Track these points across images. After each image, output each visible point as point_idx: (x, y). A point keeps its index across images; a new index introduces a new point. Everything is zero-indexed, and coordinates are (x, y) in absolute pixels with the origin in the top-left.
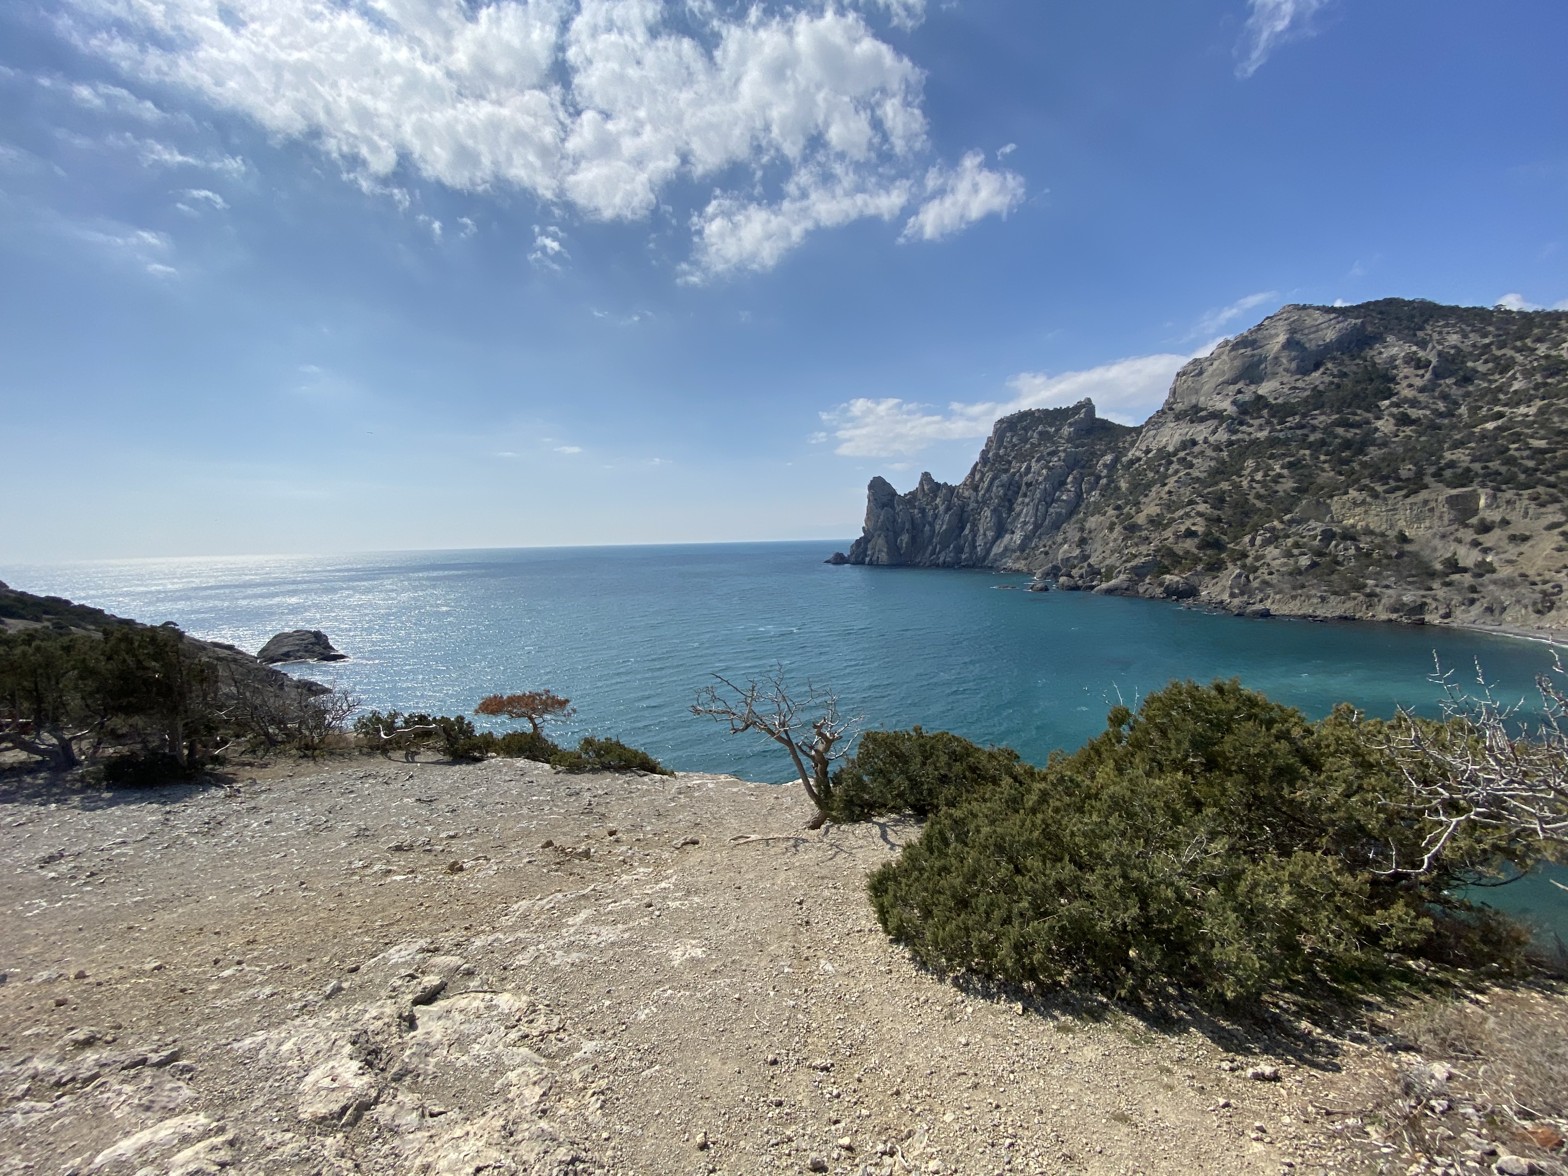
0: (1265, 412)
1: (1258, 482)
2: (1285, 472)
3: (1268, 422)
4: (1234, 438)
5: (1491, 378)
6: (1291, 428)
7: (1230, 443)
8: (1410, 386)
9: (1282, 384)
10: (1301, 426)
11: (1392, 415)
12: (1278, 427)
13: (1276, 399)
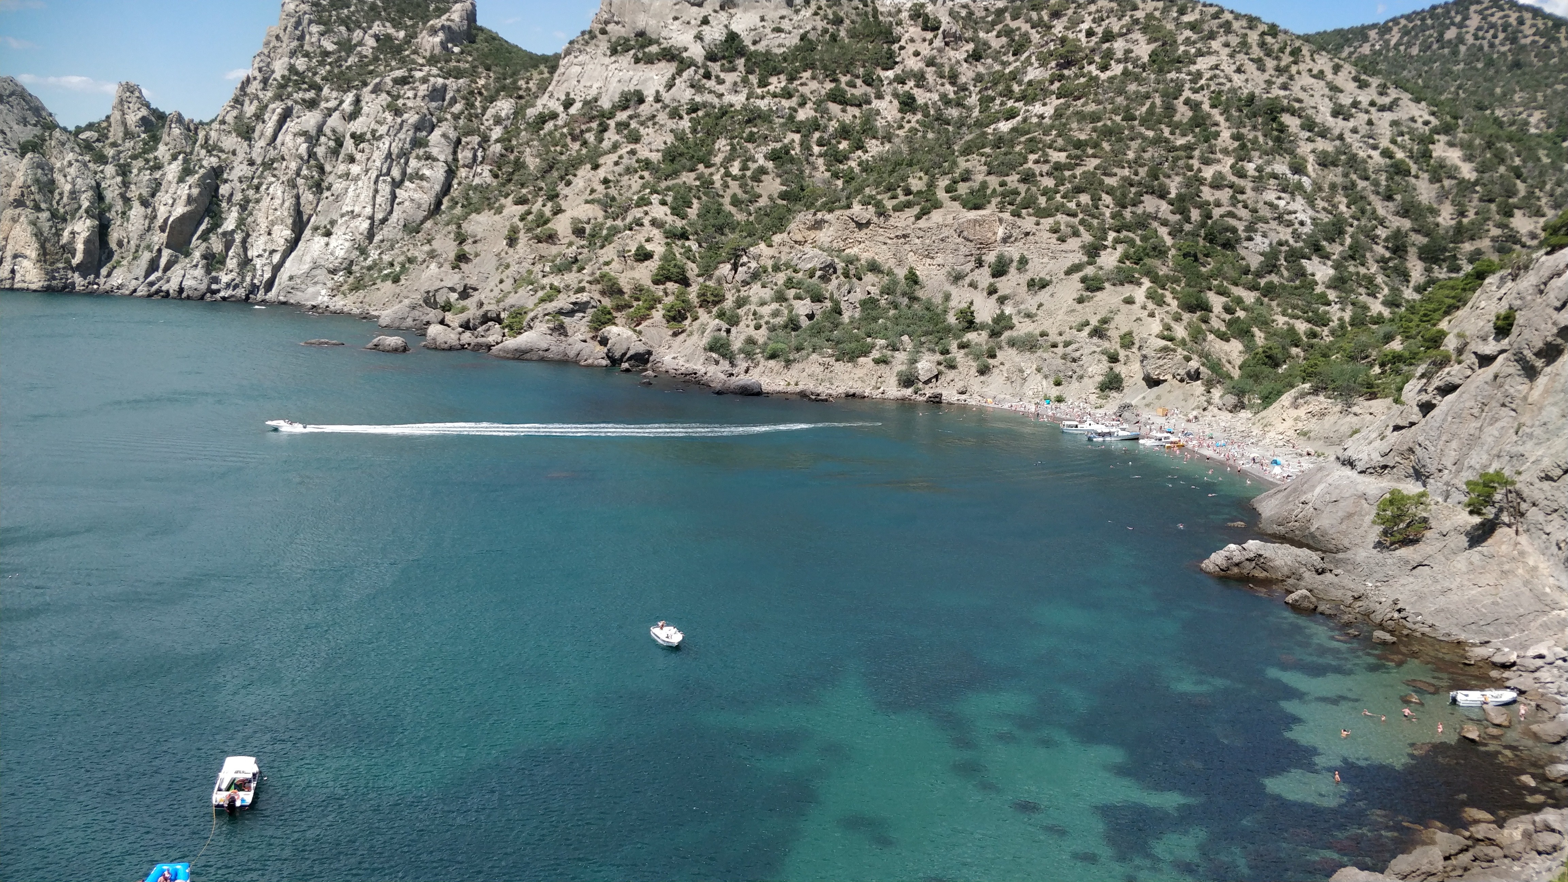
0: (741, 62)
1: (735, 178)
2: (770, 165)
3: (745, 81)
4: (698, 99)
5: (1005, 58)
6: (775, 95)
7: (694, 108)
8: (917, 54)
9: (762, 19)
10: (787, 94)
11: (896, 95)
12: (759, 91)
13: (755, 43)
